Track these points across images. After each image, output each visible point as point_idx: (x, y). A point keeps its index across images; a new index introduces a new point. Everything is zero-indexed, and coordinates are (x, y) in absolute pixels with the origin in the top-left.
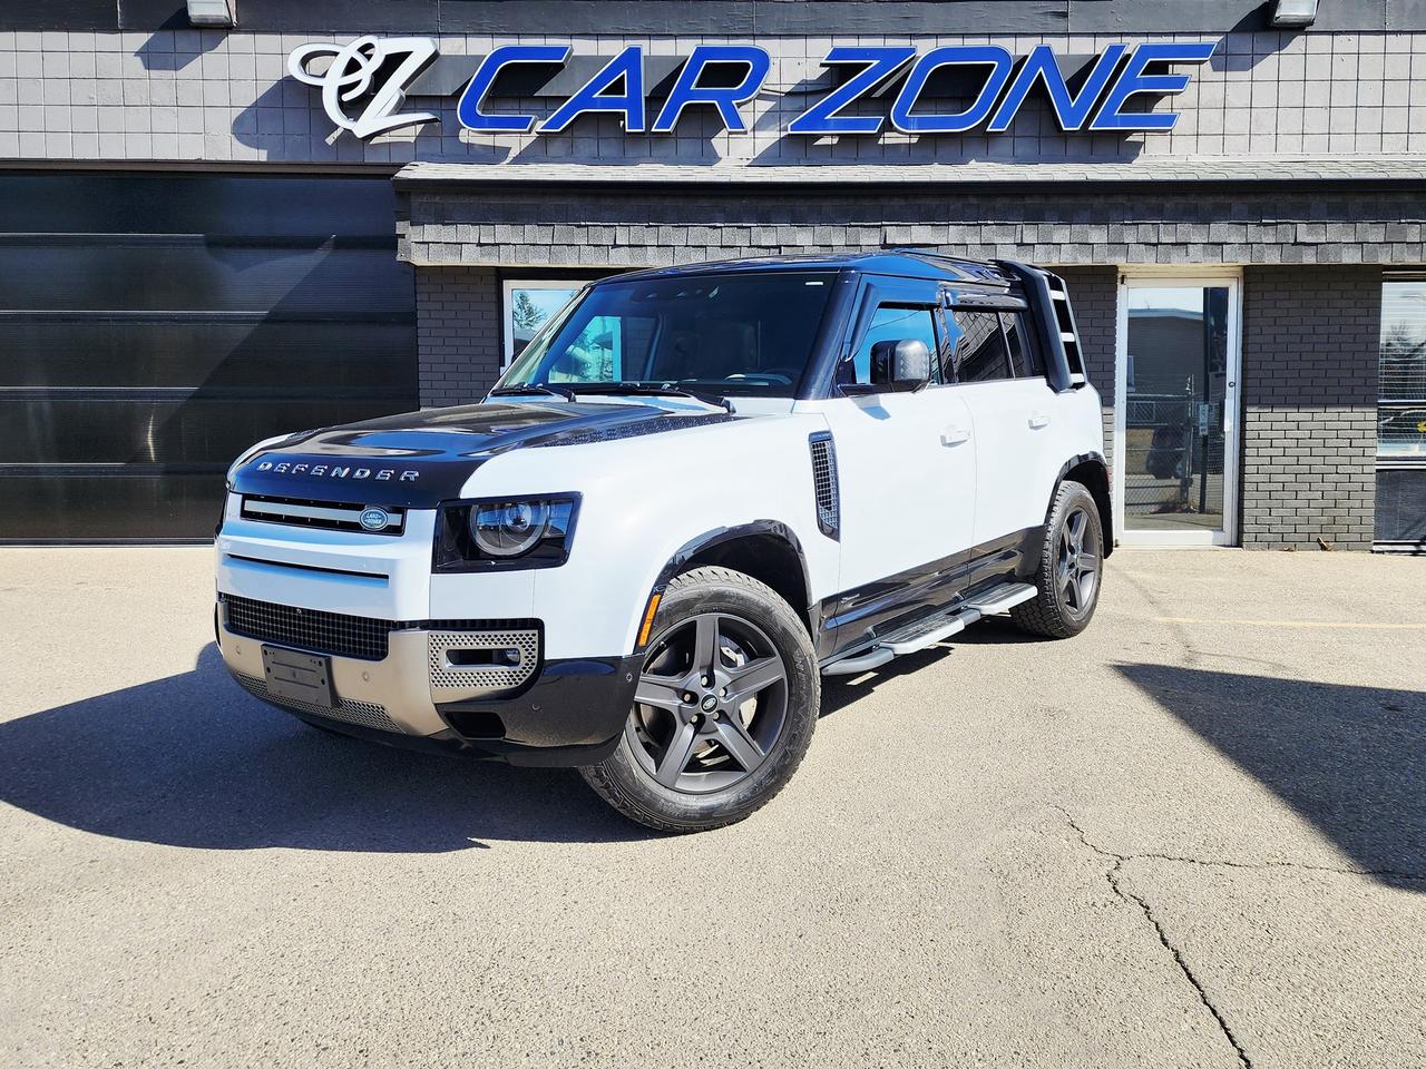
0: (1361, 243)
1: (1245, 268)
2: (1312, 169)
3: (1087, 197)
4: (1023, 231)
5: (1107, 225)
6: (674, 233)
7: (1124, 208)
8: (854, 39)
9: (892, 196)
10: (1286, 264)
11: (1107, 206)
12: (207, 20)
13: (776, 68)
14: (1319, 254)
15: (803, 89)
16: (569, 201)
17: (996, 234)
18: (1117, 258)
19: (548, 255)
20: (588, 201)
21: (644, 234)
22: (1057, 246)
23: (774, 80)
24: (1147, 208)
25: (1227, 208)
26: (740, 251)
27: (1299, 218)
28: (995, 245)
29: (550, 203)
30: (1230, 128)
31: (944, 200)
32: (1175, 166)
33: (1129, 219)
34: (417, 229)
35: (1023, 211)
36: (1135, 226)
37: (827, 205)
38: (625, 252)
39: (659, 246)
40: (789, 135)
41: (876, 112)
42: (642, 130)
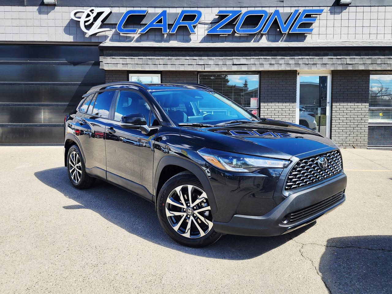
0: (365, 64)
1: (332, 71)
2: (351, 44)
3: (289, 51)
4: (271, 60)
5: (294, 59)
6: (175, 61)
7: (299, 54)
8: (225, 8)
9: (235, 51)
10: (344, 70)
11: (295, 54)
12: (49, 3)
13: (204, 16)
14: (353, 67)
15: (211, 22)
16: (147, 52)
17: (264, 61)
18: (297, 68)
19: (141, 67)
20: (152, 52)
21: (167, 62)
22: (281, 65)
23: (203, 19)
24: (305, 54)
25: (328, 54)
26: (194, 66)
27: (347, 57)
28: (263, 64)
29: (142, 53)
30: (328, 32)
31: (249, 52)
32: (313, 43)
33: (300, 57)
34: (105, 60)
35: (271, 55)
36: (302, 59)
37: (217, 53)
38: (162, 66)
39: (171, 64)
40: (207, 34)
41: (231, 28)
42: (167, 33)
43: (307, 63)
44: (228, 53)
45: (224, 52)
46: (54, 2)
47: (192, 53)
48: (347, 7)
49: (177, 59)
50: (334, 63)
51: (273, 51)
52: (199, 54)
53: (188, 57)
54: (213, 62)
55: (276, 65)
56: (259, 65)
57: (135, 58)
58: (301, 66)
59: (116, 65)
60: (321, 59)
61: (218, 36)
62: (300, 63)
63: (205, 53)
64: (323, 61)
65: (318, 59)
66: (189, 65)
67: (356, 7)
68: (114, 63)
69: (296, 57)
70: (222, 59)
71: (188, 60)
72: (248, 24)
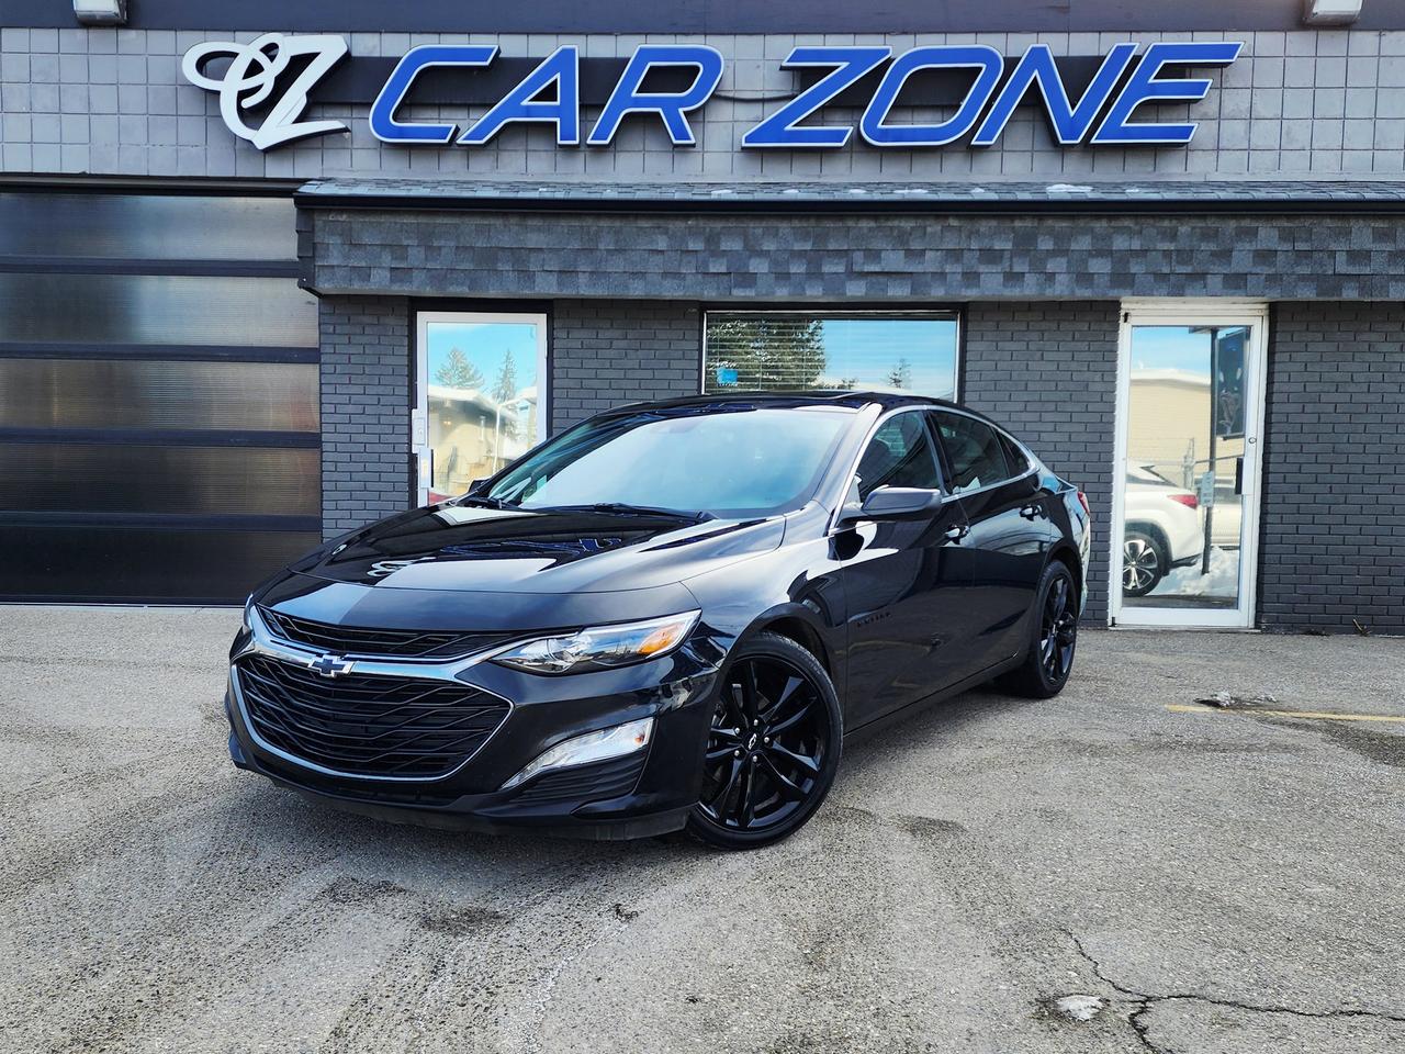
1: (1273, 304)
2: (1354, 190)
3: (1087, 220)
4: (1011, 258)
5: (1110, 253)
6: (609, 258)
7: (1130, 233)
8: (819, 38)
9: (859, 217)
10: (1321, 299)
11: (1112, 231)
12: (94, 16)
13: (730, 72)
14: (1362, 289)
15: (760, 96)
16: (492, 221)
17: (981, 261)
18: (1121, 290)
19: (468, 282)
20: (513, 221)
21: (576, 259)
22: (1051, 277)
23: (728, 85)
24: (1158, 234)
25: (1254, 233)
26: (684, 279)
27: (1339, 246)
28: (978, 274)
29: (471, 223)
30: (1256, 142)
31: (920, 222)
32: (1190, 185)
33: (1136, 245)
34: (320, 252)
35: (1012, 236)
36: (1143, 252)
37: (784, 227)
38: (553, 279)
39: (592, 273)
40: (743, 148)
41: (844, 122)
42: (577, 142)
43: (1166, 270)
44: (830, 224)
45: (812, 222)
46: (117, 11)
47: (677, 225)
48: (1341, 36)
49: (616, 250)
50: (1280, 270)
51: (1021, 217)
52: (708, 230)
53: (662, 243)
54: (767, 264)
55: (1030, 279)
56: (959, 277)
57: (442, 243)
58: (1137, 281)
59: (364, 273)
60: (1225, 255)
61: (789, 154)
62: (1134, 269)
63: (732, 224)
64: (1234, 260)
65: (1213, 254)
66: (665, 275)
67: (1377, 33)
68: (356, 264)
69: (1120, 243)
70: (805, 251)
71: (660, 256)
72: (917, 103)
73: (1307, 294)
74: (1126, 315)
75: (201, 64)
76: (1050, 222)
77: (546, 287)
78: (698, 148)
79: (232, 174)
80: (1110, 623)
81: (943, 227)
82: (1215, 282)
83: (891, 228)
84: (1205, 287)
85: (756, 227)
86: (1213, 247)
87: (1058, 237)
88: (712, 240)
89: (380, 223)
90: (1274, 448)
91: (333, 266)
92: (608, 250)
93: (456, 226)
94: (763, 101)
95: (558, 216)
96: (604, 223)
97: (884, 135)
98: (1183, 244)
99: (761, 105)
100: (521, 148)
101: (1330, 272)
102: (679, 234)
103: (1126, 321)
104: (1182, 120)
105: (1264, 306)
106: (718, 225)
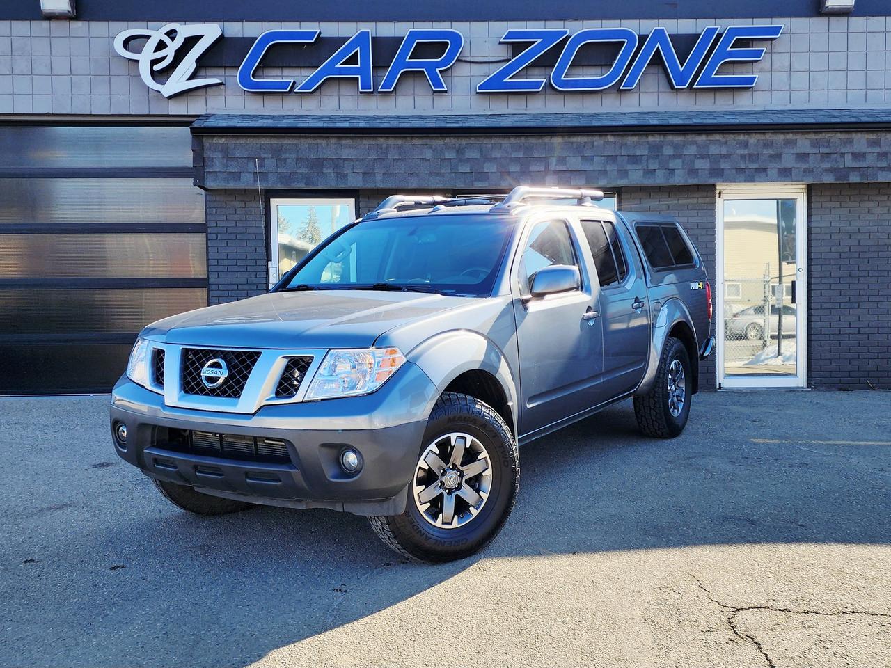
1: (809, 186)
2: (854, 115)
3: (693, 136)
4: (647, 160)
5: (708, 156)
6: (395, 163)
7: (720, 143)
8: (523, 23)
9: (552, 136)
10: (838, 182)
11: (708, 142)
12: (54, 13)
13: (468, 45)
14: (861, 176)
15: (487, 60)
16: (318, 141)
17: (628, 163)
18: (716, 179)
19: (305, 181)
20: (333, 141)
21: (374, 166)
22: (672, 171)
23: (466, 53)
24: (737, 144)
25: (794, 143)
26: (443, 176)
27: (847, 150)
28: (626, 172)
29: (305, 143)
30: (794, 85)
31: (590, 138)
32: (756, 112)
33: (724, 151)
34: (208, 162)
35: (647, 146)
36: (728, 156)
37: (505, 142)
38: (360, 178)
39: (384, 174)
40: (477, 93)
41: (540, 76)
42: (372, 90)
43: (743, 166)
44: (533, 141)
45: (523, 140)
46: (70, 10)
47: (438, 143)
48: (844, 19)
49: (400, 159)
50: (812, 166)
51: (652, 135)
52: (457, 145)
53: (428, 154)
54: (495, 166)
55: (660, 173)
56: (616, 173)
57: (287, 156)
58: (725, 173)
59: (237, 176)
60: (778, 156)
61: (506, 96)
62: (724, 165)
63: (472, 141)
64: (783, 160)
65: (771, 156)
66: (431, 174)
67: (865, 18)
68: (231, 170)
69: (714, 150)
70: (519, 158)
71: (428, 162)
72: (585, 64)
73: (829, 179)
74: (720, 193)
75: (126, 44)
76: (670, 138)
77: (355, 182)
78: (449, 93)
79: (147, 113)
80: (718, 387)
81: (604, 142)
82: (773, 173)
83: (572, 143)
84: (767, 176)
85: (488, 143)
86: (770, 151)
87: (676, 146)
88: (460, 151)
89: (247, 144)
90: (814, 274)
91: (216, 172)
92: (394, 159)
93: (295, 144)
94: (489, 63)
95: (361, 137)
96: (391, 142)
97: (566, 84)
98: (752, 150)
99: (487, 65)
100: (335, 94)
101: (842, 166)
102: (439, 148)
103: (720, 197)
104: (748, 73)
105: (804, 186)
106: (464, 142)
